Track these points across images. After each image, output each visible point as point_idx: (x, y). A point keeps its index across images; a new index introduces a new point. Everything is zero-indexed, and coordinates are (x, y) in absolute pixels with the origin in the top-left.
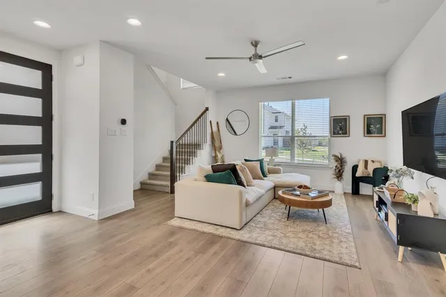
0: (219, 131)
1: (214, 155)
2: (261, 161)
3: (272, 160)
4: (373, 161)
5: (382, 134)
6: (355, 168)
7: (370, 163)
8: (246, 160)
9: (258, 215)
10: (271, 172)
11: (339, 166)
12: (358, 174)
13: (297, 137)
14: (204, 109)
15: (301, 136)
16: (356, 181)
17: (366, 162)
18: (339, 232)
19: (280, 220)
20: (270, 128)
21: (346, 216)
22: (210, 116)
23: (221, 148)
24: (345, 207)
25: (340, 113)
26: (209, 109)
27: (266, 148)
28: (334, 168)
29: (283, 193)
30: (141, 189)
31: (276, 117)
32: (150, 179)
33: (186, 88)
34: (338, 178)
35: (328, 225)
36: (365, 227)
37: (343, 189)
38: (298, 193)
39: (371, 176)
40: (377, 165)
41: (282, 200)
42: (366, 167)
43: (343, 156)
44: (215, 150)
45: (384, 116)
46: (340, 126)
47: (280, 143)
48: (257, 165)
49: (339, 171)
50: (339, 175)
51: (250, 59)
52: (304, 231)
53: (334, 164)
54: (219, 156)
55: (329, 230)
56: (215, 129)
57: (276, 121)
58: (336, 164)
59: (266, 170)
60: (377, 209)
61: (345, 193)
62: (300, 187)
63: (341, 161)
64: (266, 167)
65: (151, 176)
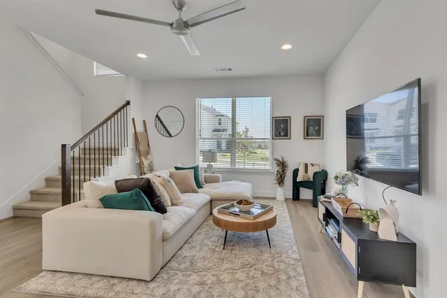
0: (146, 131)
1: (138, 161)
2: (196, 169)
3: (210, 166)
4: (312, 165)
5: (320, 136)
6: (296, 172)
7: (310, 166)
8: (177, 168)
9: (186, 246)
10: (208, 181)
11: (280, 170)
12: (299, 179)
13: (239, 139)
14: (124, 102)
15: (243, 139)
16: (297, 186)
17: (306, 166)
18: (286, 260)
19: (214, 250)
20: (213, 131)
21: (291, 231)
22: (132, 112)
23: (148, 153)
24: (288, 218)
25: (281, 114)
26: (131, 103)
27: (203, 152)
28: (276, 173)
29: (219, 212)
30: (15, 217)
31: (220, 120)
32: (32, 200)
33: (102, 76)
34: (279, 183)
35: (273, 250)
36: (312, 247)
37: (285, 194)
38: (237, 210)
39: (312, 180)
40: (317, 169)
41: (218, 222)
42: (306, 171)
43: (285, 160)
44: (140, 155)
45: (322, 118)
46: (281, 128)
47: (224, 146)
48: (191, 173)
49: (281, 176)
50: (281, 181)
51: (171, 25)
52: (244, 265)
53: (276, 169)
54: (146, 163)
55: (273, 258)
56: (140, 128)
57: (220, 124)
58: (278, 168)
59: (202, 178)
60: (324, 223)
61: (286, 199)
62: (240, 202)
63: (282, 165)
64: (202, 175)
65: (35, 195)
